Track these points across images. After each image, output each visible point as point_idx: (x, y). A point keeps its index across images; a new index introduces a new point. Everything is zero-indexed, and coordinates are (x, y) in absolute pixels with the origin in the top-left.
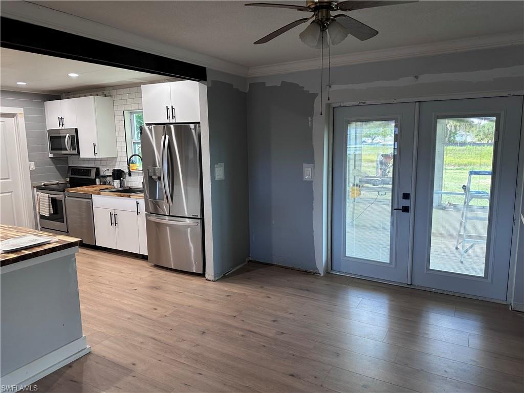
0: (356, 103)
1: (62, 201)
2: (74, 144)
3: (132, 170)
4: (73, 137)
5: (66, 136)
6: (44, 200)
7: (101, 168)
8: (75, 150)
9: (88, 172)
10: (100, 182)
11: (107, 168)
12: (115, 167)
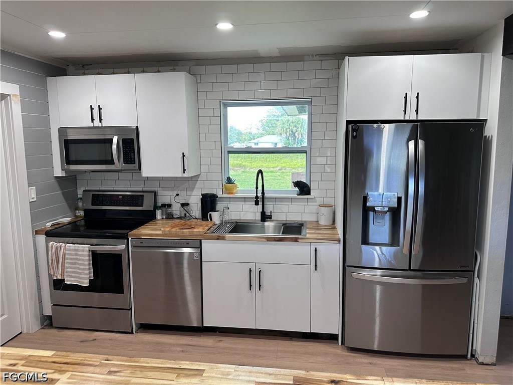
1: (120, 255)
2: (132, 154)
3: (229, 193)
4: (130, 141)
5: (112, 139)
6: (78, 257)
7: (160, 192)
8: (134, 163)
9: (136, 199)
10: (162, 214)
11: (176, 193)
12: (193, 191)
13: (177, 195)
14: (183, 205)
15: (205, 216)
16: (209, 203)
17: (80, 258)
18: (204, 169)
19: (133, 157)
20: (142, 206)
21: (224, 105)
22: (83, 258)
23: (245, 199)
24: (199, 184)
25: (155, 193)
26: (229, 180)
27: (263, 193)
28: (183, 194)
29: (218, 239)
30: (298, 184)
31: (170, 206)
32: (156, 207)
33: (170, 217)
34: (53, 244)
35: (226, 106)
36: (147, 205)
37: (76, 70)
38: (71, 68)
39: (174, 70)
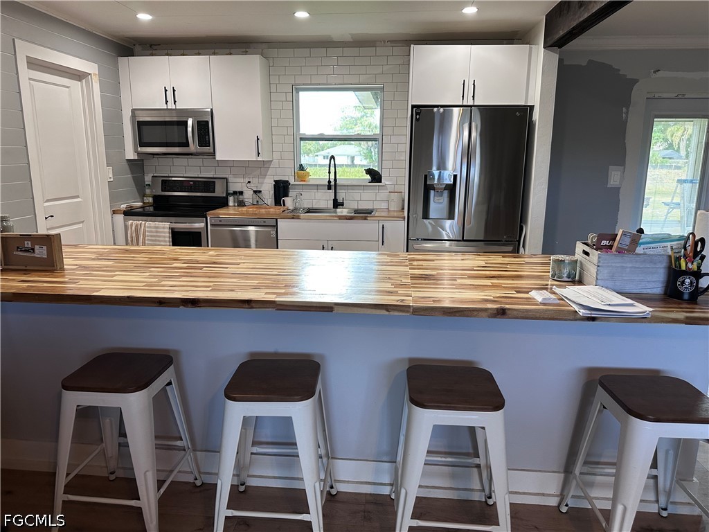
0: (673, 95)
1: (200, 233)
2: (207, 137)
3: (302, 181)
4: (204, 123)
5: (187, 122)
6: (158, 234)
7: (231, 179)
8: (209, 146)
9: (209, 185)
10: (234, 202)
11: (247, 180)
12: (265, 178)
13: (249, 182)
14: (255, 192)
15: (278, 201)
16: (281, 189)
17: (161, 234)
18: (276, 156)
19: (207, 139)
20: (214, 192)
21: (296, 89)
22: (163, 234)
23: (317, 187)
24: (271, 171)
25: (227, 179)
26: (301, 168)
27: (335, 180)
28: (255, 181)
29: (293, 218)
30: (369, 172)
31: (241, 193)
32: (228, 194)
33: (241, 204)
34: (133, 222)
35: (298, 90)
36: (219, 192)
37: (143, 50)
38: (137, 48)
39: (246, 53)
